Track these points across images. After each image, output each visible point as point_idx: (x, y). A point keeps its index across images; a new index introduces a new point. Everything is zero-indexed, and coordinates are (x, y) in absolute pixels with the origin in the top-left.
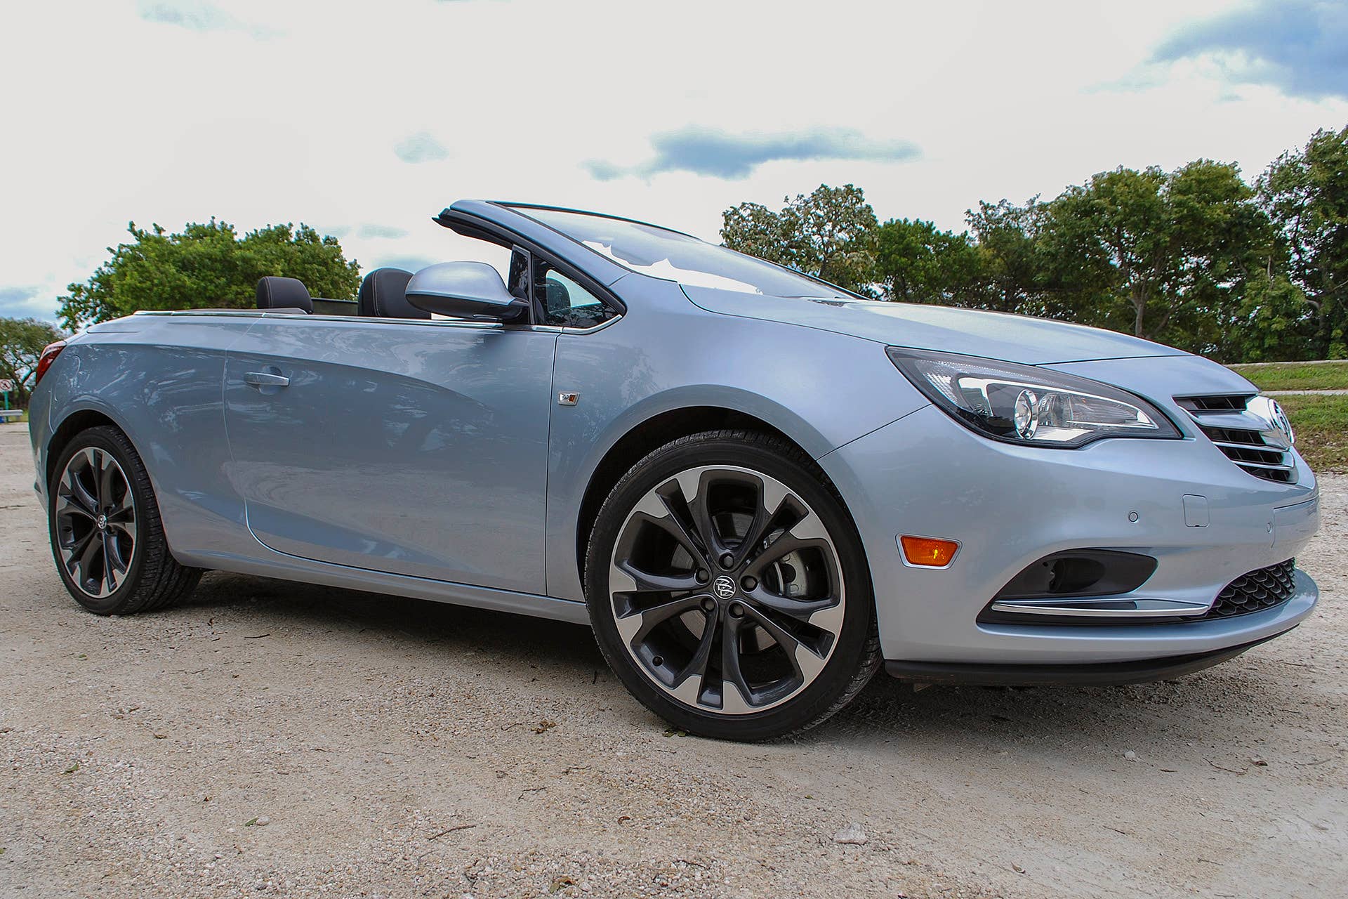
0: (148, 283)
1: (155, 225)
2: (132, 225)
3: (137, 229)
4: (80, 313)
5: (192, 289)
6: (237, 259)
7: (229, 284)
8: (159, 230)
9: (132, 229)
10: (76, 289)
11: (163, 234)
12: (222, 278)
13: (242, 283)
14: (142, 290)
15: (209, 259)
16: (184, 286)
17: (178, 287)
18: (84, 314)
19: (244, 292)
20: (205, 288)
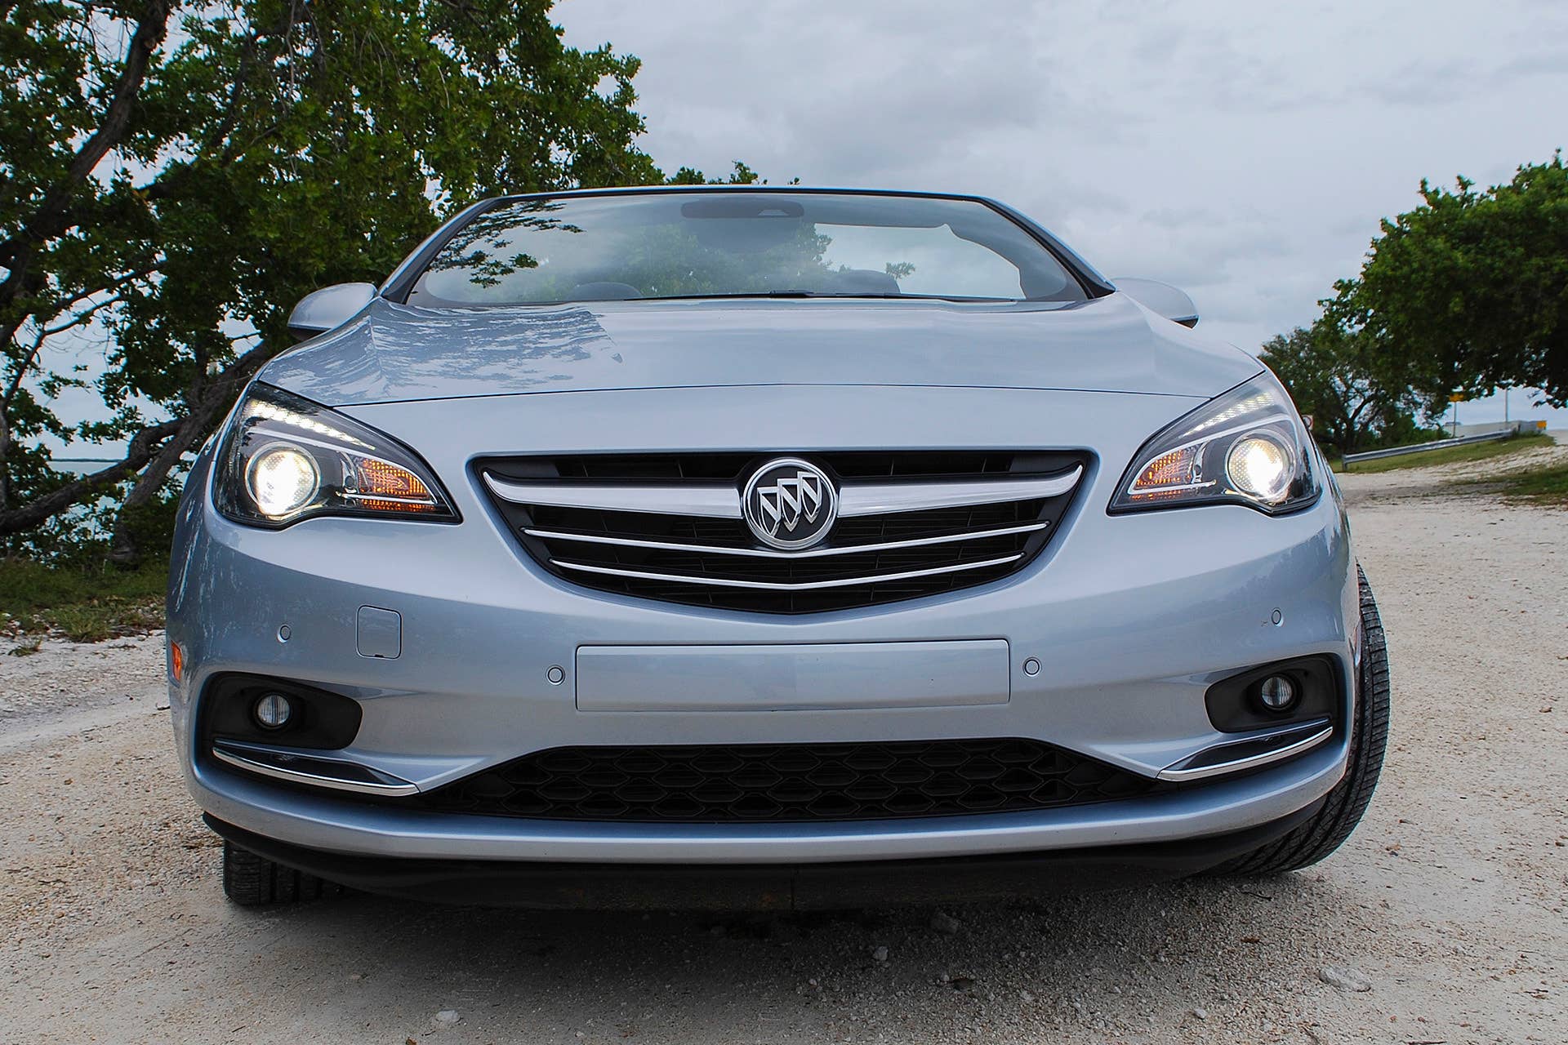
0: (1406, 269)
1: (1459, 178)
2: (1424, 183)
3: (1430, 188)
4: (1344, 320)
5: (1467, 270)
6: (1547, 214)
7: (1528, 255)
8: (1464, 185)
9: (1424, 191)
10: (1344, 287)
11: (1470, 190)
12: (1519, 248)
13: (1552, 252)
14: (1396, 279)
15: (1505, 220)
16: (1454, 268)
17: (1445, 270)
18: (1349, 320)
19: (1551, 266)
20: (1491, 268)
